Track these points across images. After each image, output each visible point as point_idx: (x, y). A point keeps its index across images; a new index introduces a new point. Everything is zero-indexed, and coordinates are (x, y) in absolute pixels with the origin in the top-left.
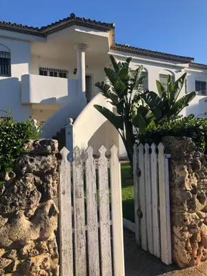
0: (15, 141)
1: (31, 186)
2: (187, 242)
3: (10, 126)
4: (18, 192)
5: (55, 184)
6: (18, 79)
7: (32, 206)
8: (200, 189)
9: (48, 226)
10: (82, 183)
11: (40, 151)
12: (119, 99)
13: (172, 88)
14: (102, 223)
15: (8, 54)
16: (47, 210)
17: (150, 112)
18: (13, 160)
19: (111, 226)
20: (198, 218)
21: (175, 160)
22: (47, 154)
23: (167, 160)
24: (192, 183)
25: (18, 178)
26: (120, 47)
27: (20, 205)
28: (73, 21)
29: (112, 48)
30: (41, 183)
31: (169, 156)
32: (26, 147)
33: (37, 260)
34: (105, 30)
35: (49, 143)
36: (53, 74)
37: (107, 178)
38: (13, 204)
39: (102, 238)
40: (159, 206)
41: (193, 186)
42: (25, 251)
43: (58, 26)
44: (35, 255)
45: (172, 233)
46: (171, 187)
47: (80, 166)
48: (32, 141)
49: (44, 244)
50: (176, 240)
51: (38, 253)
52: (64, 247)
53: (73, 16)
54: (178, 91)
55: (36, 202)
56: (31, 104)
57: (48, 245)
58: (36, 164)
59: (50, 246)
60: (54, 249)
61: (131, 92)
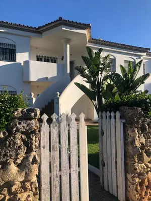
0: (8, 109)
1: (19, 142)
2: (137, 185)
3: (5, 98)
4: (9, 146)
5: (37, 141)
6: (21, 64)
7: (19, 156)
8: (147, 146)
9: (31, 171)
10: (58, 140)
11: (26, 117)
12: (92, 79)
13: (132, 71)
14: (72, 169)
15: (15, 46)
16: (31, 159)
17: (116, 88)
18: (6, 123)
19: (79, 172)
20: (146, 167)
21: (128, 124)
22: (31, 119)
23: (122, 124)
24: (141, 141)
25: (9, 136)
26: (95, 41)
27: (11, 155)
28: (61, 22)
29: (89, 41)
30: (27, 139)
31: (124, 121)
32: (16, 114)
33: (23, 196)
34: (84, 29)
35: (33, 110)
36: (47, 60)
37: (77, 137)
38: (5, 155)
39: (72, 181)
40: (116, 157)
41: (142, 144)
42: (13, 189)
43: (50, 26)
44: (21, 192)
45: (126, 178)
46: (125, 144)
47: (56, 128)
48: (20, 109)
49: (28, 184)
50: (129, 184)
51: (23, 191)
52: (43, 187)
53: (61, 18)
54: (136, 73)
55: (22, 154)
56: (30, 82)
57: (31, 185)
58: (22, 126)
59: (32, 186)
60: (36, 188)
61: (101, 74)
